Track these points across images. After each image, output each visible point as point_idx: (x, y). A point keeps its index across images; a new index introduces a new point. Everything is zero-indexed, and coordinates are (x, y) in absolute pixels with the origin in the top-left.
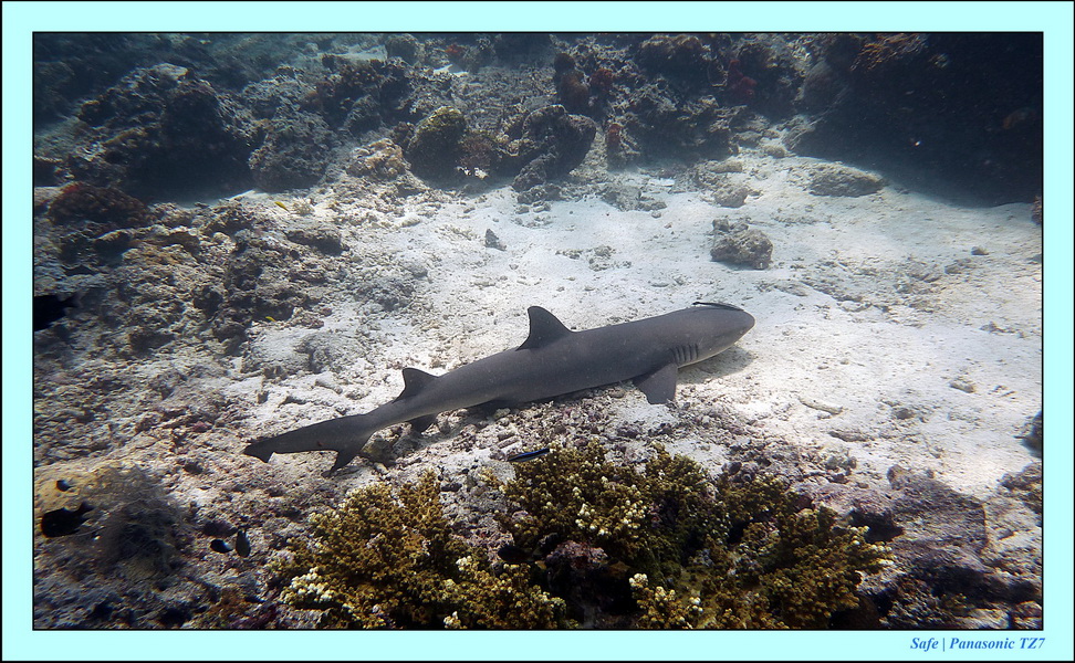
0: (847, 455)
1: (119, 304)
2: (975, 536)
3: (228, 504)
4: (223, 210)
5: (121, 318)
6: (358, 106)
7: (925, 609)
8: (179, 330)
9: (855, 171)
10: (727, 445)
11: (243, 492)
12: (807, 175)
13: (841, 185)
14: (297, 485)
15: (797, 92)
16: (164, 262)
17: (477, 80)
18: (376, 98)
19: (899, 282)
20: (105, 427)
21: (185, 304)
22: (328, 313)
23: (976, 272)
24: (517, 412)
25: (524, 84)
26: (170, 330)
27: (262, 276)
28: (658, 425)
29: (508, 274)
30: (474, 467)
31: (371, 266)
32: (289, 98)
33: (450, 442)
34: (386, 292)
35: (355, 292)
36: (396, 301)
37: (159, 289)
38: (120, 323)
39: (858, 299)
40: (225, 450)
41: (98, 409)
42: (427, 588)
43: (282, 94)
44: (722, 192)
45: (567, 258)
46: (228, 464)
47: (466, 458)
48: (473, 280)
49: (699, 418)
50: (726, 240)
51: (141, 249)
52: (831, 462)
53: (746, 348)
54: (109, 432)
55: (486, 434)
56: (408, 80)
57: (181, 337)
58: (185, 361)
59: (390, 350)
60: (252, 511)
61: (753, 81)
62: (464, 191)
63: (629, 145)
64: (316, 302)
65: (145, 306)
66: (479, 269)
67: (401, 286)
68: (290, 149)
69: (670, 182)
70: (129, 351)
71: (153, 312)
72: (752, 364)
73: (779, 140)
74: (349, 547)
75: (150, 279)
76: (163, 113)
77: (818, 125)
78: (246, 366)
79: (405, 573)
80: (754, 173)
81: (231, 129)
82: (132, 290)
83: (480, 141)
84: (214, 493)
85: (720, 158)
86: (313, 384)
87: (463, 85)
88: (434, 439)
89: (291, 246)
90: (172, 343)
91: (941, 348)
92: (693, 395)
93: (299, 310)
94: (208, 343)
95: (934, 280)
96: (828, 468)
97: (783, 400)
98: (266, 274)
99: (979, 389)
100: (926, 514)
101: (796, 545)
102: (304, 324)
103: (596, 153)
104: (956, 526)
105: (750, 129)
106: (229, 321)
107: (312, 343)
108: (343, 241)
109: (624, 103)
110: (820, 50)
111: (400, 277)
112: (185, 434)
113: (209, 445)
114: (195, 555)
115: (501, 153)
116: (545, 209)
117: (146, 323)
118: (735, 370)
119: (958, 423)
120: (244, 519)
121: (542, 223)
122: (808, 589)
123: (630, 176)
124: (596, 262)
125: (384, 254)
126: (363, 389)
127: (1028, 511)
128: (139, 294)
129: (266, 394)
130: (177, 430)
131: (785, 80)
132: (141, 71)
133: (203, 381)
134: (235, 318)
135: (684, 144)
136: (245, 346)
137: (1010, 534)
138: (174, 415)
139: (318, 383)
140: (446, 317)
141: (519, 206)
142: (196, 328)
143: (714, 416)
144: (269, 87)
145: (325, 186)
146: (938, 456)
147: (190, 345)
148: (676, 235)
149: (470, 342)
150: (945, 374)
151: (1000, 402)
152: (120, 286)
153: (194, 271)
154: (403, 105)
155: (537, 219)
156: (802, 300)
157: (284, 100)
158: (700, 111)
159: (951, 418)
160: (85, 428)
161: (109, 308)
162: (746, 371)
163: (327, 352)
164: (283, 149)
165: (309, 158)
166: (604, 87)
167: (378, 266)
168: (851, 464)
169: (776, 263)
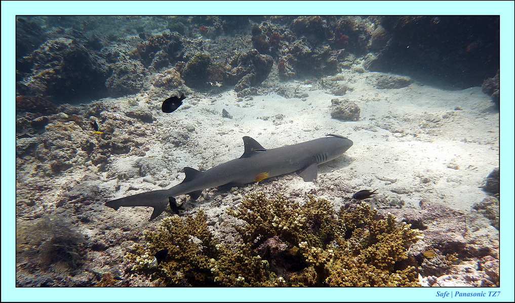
0: (400, 199)
1: (45, 150)
2: (461, 228)
3: (103, 235)
4: (94, 105)
5: (46, 157)
6: (158, 55)
7: (439, 261)
8: (75, 162)
9: (398, 77)
10: (343, 197)
11: (111, 230)
12: (375, 79)
13: (392, 83)
14: (137, 225)
15: (368, 42)
16: (66, 130)
17: (215, 43)
18: (166, 51)
19: (421, 123)
20: (41, 207)
21: (77, 149)
22: (148, 149)
23: (457, 117)
24: (241, 188)
25: (237, 43)
26: (71, 162)
27: (114, 133)
28: (309, 190)
29: (234, 129)
30: (222, 214)
31: (168, 127)
32: (123, 53)
33: (210, 204)
34: (176, 138)
35: (160, 139)
36: (180, 142)
37: (64, 142)
38: (46, 159)
39: (402, 132)
40: (100, 211)
41: (36, 200)
42: (202, 262)
43: (120, 51)
44: (335, 89)
45: (262, 121)
46: (102, 217)
47: (218, 210)
48: (217, 132)
49: (329, 186)
50: (338, 108)
51: (55, 124)
52: (392, 202)
53: (350, 156)
54: (43, 209)
55: (227, 199)
56: (181, 42)
57: (76, 165)
58: (79, 176)
59: (178, 164)
60: (115, 238)
61: (347, 37)
62: (211, 93)
63: (289, 70)
64: (141, 144)
65: (57, 151)
66: (220, 127)
67: (183, 135)
68: (126, 77)
69: (310, 86)
70: (51, 173)
71: (62, 153)
72: (353, 163)
73: (361, 65)
74: (163, 243)
75: (59, 138)
76: (62, 61)
77: (379, 57)
78: (109, 175)
79: (191, 256)
80: (350, 80)
81: (96, 68)
82: (51, 143)
83: (218, 68)
84: (96, 231)
85: (333, 75)
86: (142, 181)
87: (208, 45)
88: (202, 203)
89: (128, 118)
90: (72, 168)
91: (442, 151)
92: (325, 177)
93: (133, 148)
94: (90, 167)
95: (437, 122)
96: (391, 205)
97: (368, 178)
98: (116, 131)
99: (461, 168)
100: (438, 219)
101: (377, 234)
102: (136, 154)
103: (274, 74)
104: (452, 224)
105: (347, 60)
106: (99, 155)
107: (141, 162)
108: (153, 116)
109: (287, 50)
110: (378, 22)
111: (182, 131)
112: (81, 206)
113: (92, 210)
114: (88, 259)
115: (228, 74)
116: (250, 99)
117: (59, 159)
118: (345, 166)
119: (451, 183)
120: (111, 242)
121: (249, 106)
122: (384, 251)
123: (290, 84)
124: (276, 121)
125: (174, 122)
126: (167, 182)
127: (485, 219)
128: (54, 145)
129: (119, 186)
130: (77, 204)
131: (363, 36)
132: (50, 41)
133: (88, 182)
134: (102, 153)
135: (316, 68)
136: (108, 166)
137: (477, 229)
138: (75, 197)
139: (144, 180)
140: (205, 149)
141: (238, 98)
142: (83, 160)
143: (336, 185)
144: (113, 48)
145: (143, 93)
146: (442, 198)
147: (81, 169)
148: (314, 108)
149: (217, 159)
150: (444, 162)
151: (471, 173)
152: (45, 142)
153: (81, 134)
154: (179, 55)
155: (247, 104)
156: (376, 133)
157: (121, 54)
158: (323, 52)
159: (448, 181)
160: (31, 208)
161: (40, 152)
162: (350, 166)
163: (148, 166)
164: (122, 77)
165: (135, 81)
166: (276, 42)
167: (171, 127)
168: (402, 203)
169: (363, 118)
